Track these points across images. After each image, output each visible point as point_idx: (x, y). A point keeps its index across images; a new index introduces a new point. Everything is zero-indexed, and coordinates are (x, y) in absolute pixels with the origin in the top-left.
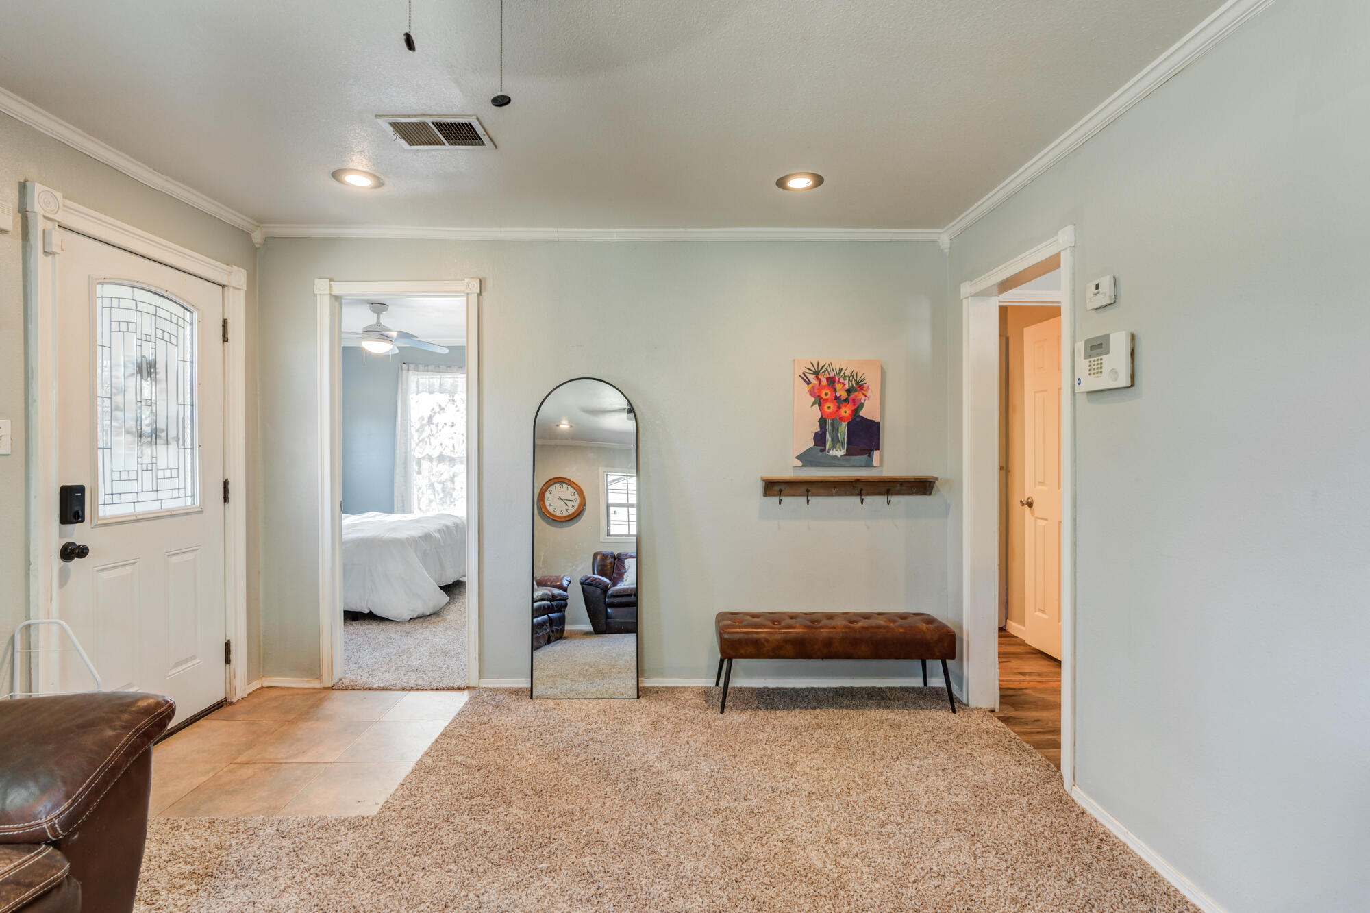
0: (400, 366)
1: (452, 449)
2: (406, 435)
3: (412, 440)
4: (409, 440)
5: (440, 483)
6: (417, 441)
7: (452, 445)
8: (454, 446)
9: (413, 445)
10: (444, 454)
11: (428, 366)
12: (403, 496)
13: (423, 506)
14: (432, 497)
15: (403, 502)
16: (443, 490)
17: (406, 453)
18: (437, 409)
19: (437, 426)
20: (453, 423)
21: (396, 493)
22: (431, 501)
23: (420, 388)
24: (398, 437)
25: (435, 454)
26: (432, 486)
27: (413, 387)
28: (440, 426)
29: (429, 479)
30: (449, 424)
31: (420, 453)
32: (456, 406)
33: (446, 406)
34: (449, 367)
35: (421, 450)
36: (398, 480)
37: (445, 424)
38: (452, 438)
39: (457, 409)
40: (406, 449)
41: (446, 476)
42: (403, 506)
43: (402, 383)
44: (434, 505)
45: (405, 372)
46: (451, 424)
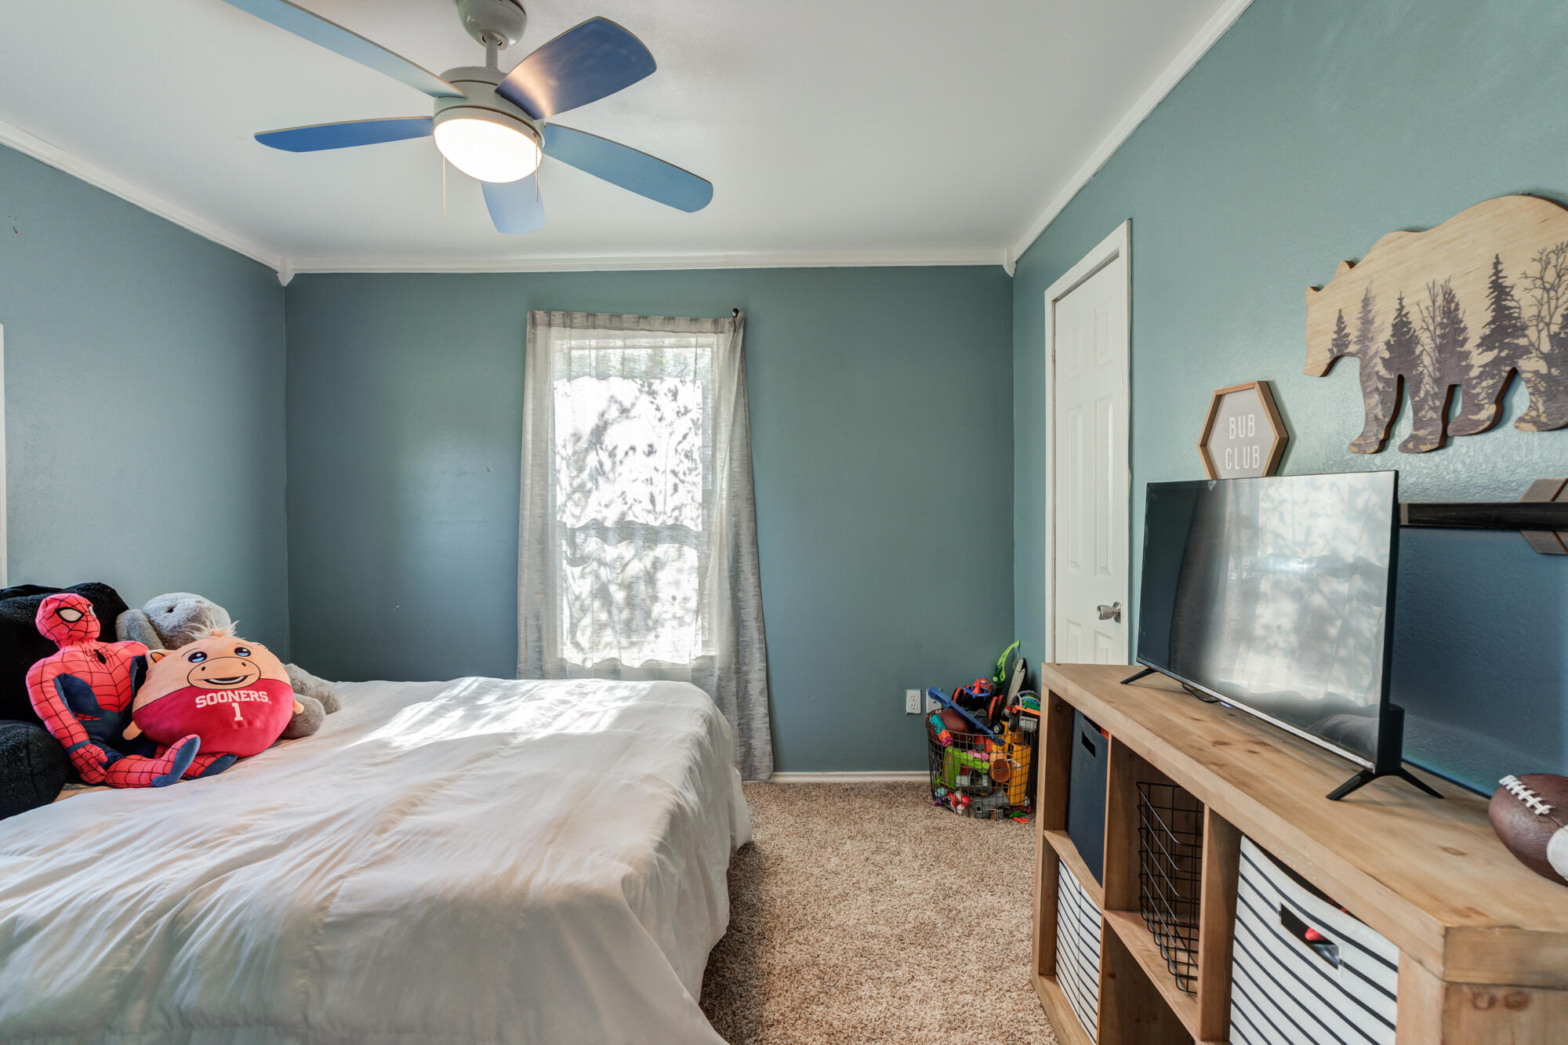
0: (529, 317)
1: (650, 507)
2: (544, 477)
3: (558, 487)
4: (550, 488)
5: (621, 585)
6: (569, 490)
7: (648, 495)
8: (652, 500)
9: (561, 498)
10: (630, 518)
11: (594, 315)
12: (537, 618)
13: (584, 639)
14: (604, 616)
15: (539, 629)
16: (630, 603)
17: (544, 517)
18: (613, 413)
19: (612, 454)
20: (651, 446)
21: (523, 611)
22: (600, 627)
23: (575, 367)
24: (527, 482)
25: (611, 518)
26: (602, 593)
27: (558, 363)
28: (620, 454)
29: (598, 577)
30: (642, 447)
31: (573, 516)
32: (658, 409)
33: (633, 405)
34: (646, 318)
35: (577, 511)
36: (527, 578)
37: (633, 448)
38: (650, 481)
39: (659, 415)
40: (545, 507)
41: (636, 568)
42: (540, 639)
43: (534, 357)
44: (608, 636)
45: (541, 330)
46: (647, 449)
